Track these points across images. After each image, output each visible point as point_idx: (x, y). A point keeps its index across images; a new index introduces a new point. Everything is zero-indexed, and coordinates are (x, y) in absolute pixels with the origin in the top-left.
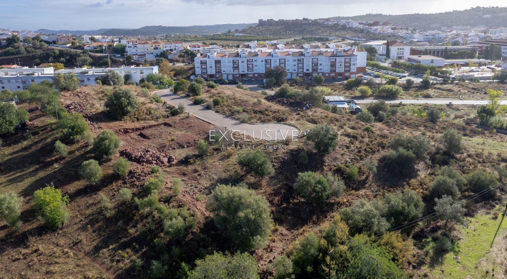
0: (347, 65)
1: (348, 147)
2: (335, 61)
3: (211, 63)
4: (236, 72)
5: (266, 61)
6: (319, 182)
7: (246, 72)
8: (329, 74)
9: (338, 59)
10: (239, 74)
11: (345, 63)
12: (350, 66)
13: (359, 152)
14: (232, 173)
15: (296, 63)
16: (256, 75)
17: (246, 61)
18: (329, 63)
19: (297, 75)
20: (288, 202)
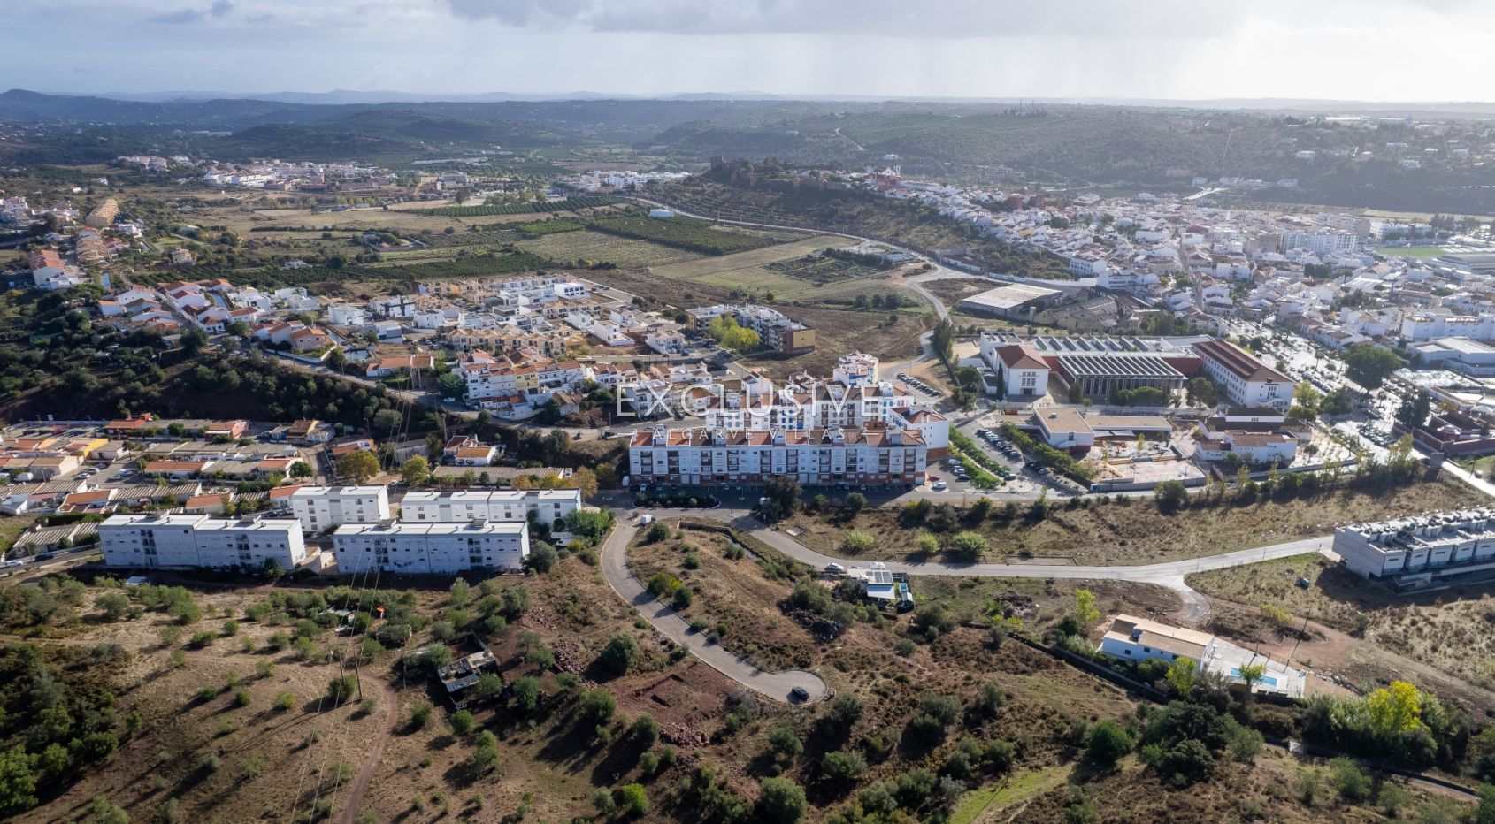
0: (908, 460)
1: (876, 710)
2: (888, 455)
3: (660, 454)
4: (707, 471)
5: (762, 453)
6: (844, 764)
7: (725, 471)
8: (877, 476)
9: (893, 451)
10: (713, 476)
11: (906, 456)
12: (914, 462)
13: (887, 716)
14: (763, 750)
15: (817, 457)
16: (744, 477)
17: (725, 453)
18: (877, 458)
19: (819, 477)
20: (817, 780)
